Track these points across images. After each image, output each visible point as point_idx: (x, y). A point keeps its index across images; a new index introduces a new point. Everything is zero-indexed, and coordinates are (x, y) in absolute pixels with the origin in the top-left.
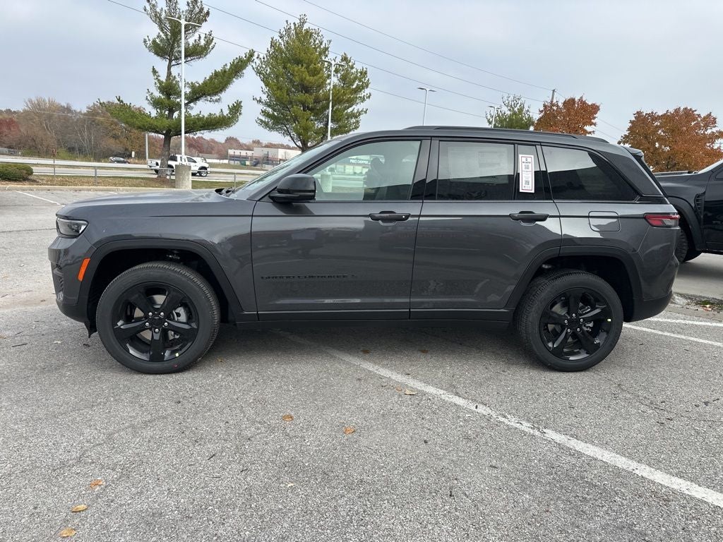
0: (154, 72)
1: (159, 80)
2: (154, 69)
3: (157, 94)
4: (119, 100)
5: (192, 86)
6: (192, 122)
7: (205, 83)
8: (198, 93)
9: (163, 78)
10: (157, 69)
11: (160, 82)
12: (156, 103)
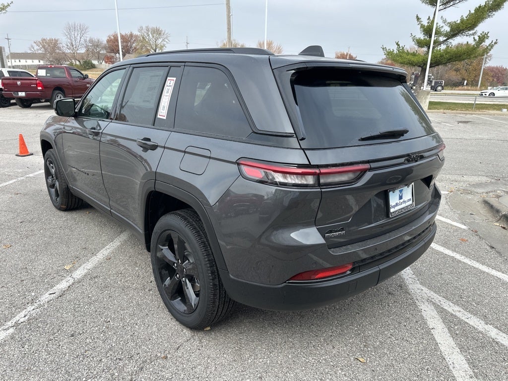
0: (418, 19)
1: (422, 25)
2: (417, 17)
3: (421, 36)
4: (397, 44)
5: (451, 25)
6: (439, 56)
7: (462, 20)
8: (457, 30)
9: (425, 23)
10: (420, 17)
11: (422, 26)
12: (420, 43)
